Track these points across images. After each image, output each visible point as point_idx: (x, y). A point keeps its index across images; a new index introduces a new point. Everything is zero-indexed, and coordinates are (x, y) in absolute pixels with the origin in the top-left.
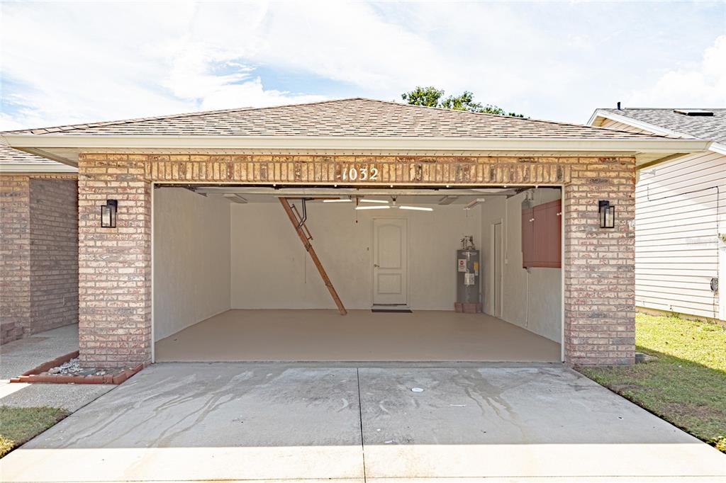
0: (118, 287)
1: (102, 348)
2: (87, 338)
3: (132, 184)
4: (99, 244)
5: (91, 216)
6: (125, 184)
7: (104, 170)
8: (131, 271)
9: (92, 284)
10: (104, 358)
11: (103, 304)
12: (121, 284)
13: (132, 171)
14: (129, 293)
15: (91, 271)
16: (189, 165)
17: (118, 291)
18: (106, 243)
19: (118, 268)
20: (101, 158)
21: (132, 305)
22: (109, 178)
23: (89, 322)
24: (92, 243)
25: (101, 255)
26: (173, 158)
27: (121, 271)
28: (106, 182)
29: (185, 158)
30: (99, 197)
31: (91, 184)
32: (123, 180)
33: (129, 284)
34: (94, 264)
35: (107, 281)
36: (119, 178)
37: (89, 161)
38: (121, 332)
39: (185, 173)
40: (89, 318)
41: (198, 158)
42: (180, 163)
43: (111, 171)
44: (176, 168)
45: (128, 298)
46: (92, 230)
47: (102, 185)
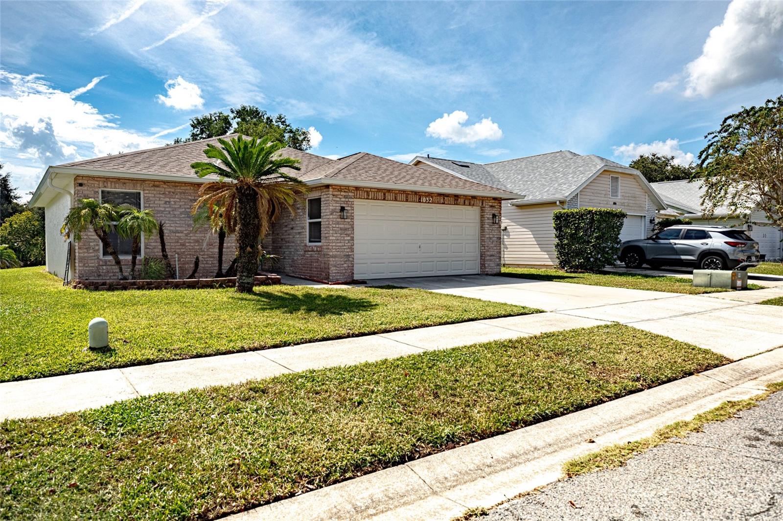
0: (345, 246)
1: (338, 273)
2: (332, 268)
3: (350, 200)
4: (337, 226)
5: (334, 213)
6: (347, 200)
7: (339, 193)
8: (349, 238)
9: (334, 244)
10: (339, 277)
11: (339, 253)
12: (346, 244)
13: (350, 194)
14: (349, 248)
15: (334, 238)
16: (370, 193)
17: (345, 247)
18: (340, 226)
19: (344, 237)
20: (338, 187)
21: (350, 253)
22: (341, 197)
23: (334, 261)
24: (334, 226)
25: (338, 231)
26: (365, 189)
27: (345, 238)
28: (340, 198)
29: (369, 190)
30: (337, 205)
31: (334, 199)
32: (347, 198)
33: (349, 244)
34: (335, 235)
35: (340, 243)
36: (345, 197)
37: (334, 189)
38: (345, 265)
39: (369, 196)
40: (334, 259)
41: (373, 190)
42: (367, 192)
43: (342, 193)
44: (366, 194)
45: (348, 250)
46: (335, 220)
47: (338, 199)
